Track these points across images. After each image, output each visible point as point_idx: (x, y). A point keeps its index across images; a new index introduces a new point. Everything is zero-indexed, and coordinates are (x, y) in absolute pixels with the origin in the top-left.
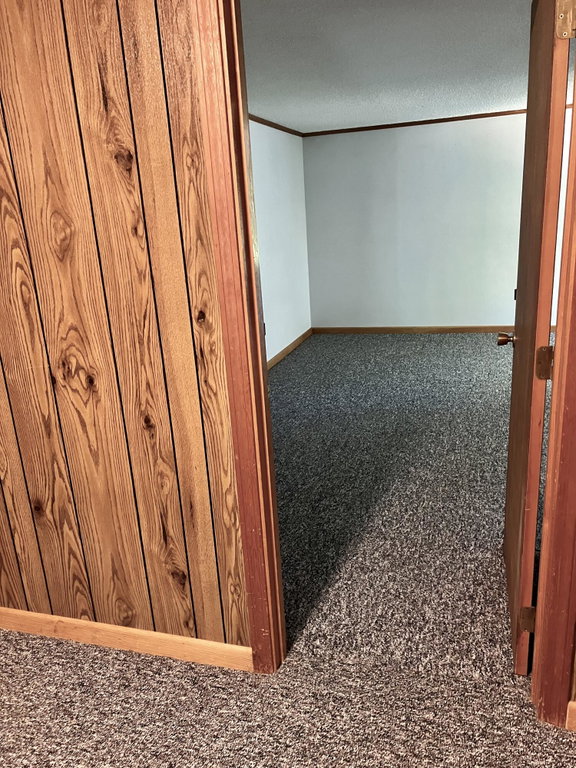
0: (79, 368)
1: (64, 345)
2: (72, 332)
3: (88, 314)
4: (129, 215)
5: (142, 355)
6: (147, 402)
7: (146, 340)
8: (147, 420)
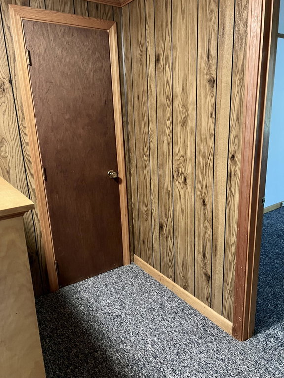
0: (182, 173)
1: (178, 163)
2: (182, 158)
3: (188, 151)
4: (210, 107)
5: (206, 172)
6: (205, 193)
7: (208, 165)
8: (204, 201)
